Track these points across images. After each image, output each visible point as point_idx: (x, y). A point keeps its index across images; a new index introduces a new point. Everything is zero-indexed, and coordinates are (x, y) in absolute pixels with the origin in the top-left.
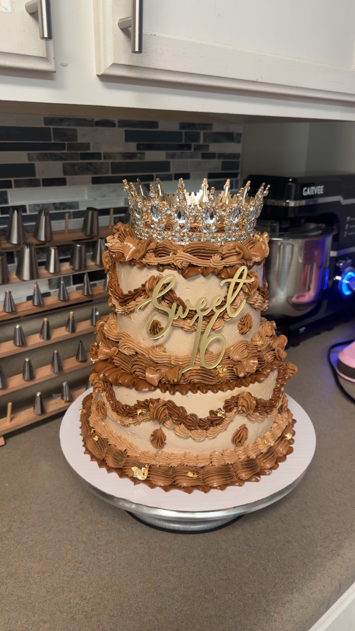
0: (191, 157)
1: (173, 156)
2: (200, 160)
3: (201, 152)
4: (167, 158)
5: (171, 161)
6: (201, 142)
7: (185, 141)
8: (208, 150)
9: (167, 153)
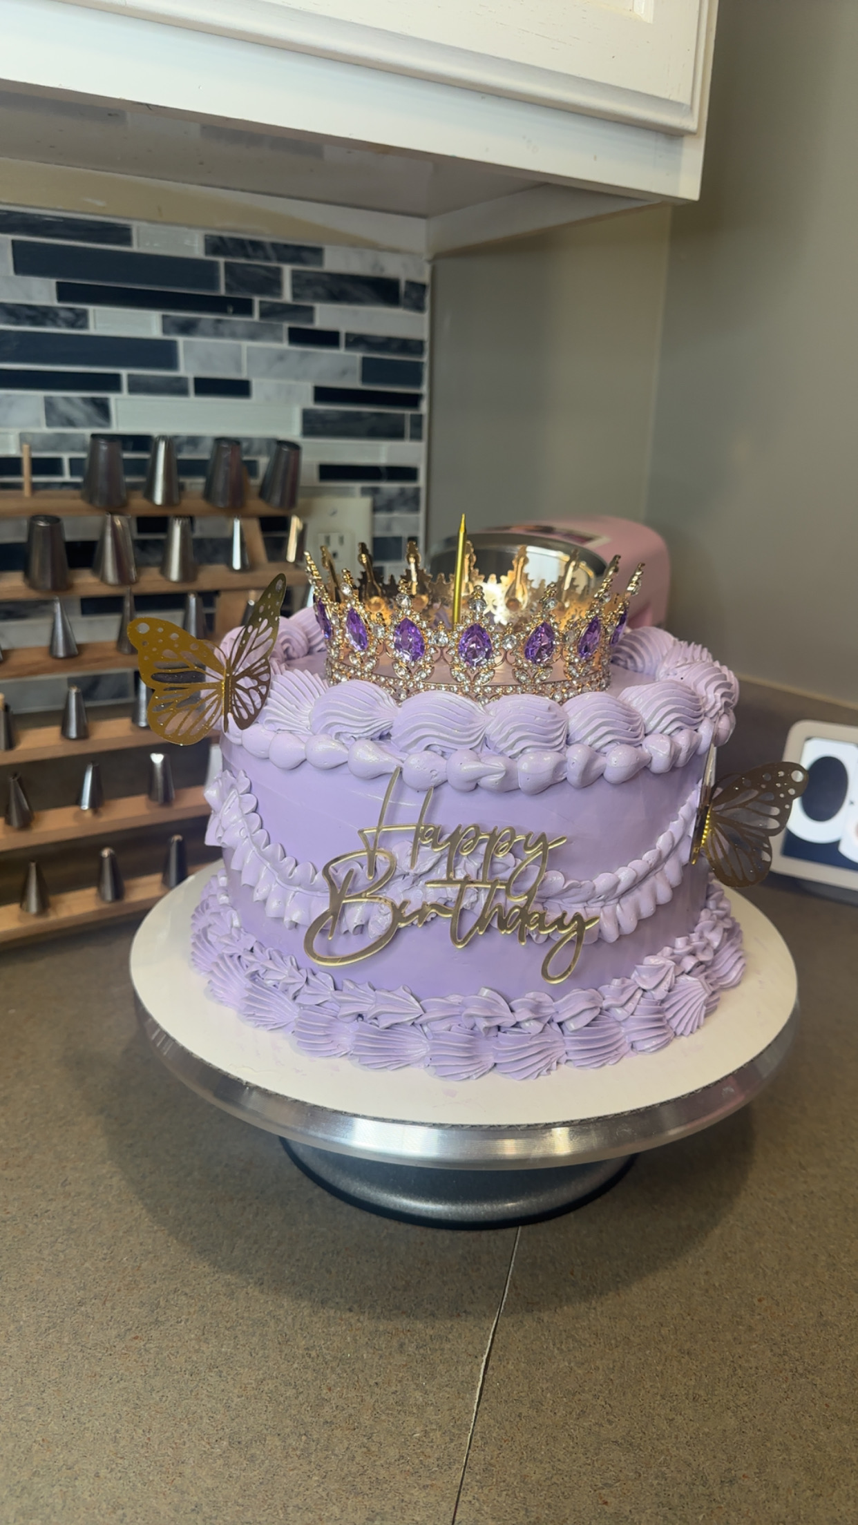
0: (253, 336)
1: (187, 328)
2: (285, 345)
3: (286, 325)
4: (165, 331)
5: (181, 340)
6: (287, 296)
7: (228, 286)
8: (311, 320)
9: (164, 317)
